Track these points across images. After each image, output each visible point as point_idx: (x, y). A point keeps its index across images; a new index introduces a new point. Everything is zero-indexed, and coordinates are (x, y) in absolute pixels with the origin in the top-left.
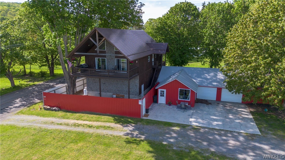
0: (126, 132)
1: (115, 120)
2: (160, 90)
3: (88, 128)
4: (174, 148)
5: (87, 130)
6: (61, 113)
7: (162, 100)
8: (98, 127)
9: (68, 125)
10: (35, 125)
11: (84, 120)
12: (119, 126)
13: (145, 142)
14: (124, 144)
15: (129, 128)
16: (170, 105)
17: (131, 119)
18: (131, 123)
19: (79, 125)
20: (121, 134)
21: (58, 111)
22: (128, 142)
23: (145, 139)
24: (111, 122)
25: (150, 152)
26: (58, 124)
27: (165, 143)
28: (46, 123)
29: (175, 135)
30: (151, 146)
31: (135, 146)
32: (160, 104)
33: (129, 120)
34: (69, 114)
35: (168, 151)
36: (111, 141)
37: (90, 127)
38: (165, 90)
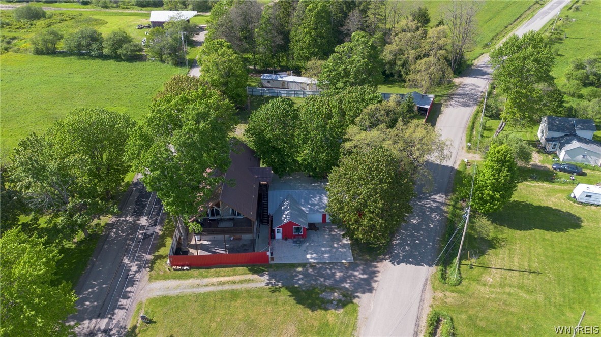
0: (265, 283)
1: (250, 270)
2: (276, 229)
3: (233, 284)
4: (304, 289)
5: (235, 287)
6: (195, 272)
7: (279, 236)
8: (242, 282)
9: (213, 285)
10: (185, 291)
11: (224, 276)
12: (256, 276)
13: (284, 288)
14: (270, 293)
15: (266, 278)
16: (286, 240)
17: (263, 267)
18: (264, 271)
19: (224, 283)
20: (263, 284)
21: (190, 269)
22: (273, 291)
23: (283, 286)
24: (248, 274)
25: (290, 296)
26: (205, 286)
27: (296, 286)
28: (193, 287)
29: (301, 276)
30: (289, 291)
31: (277, 293)
32: (278, 239)
33: (261, 268)
34: (203, 271)
35: (299, 292)
36: (259, 293)
37: (235, 283)
38: (281, 229)
